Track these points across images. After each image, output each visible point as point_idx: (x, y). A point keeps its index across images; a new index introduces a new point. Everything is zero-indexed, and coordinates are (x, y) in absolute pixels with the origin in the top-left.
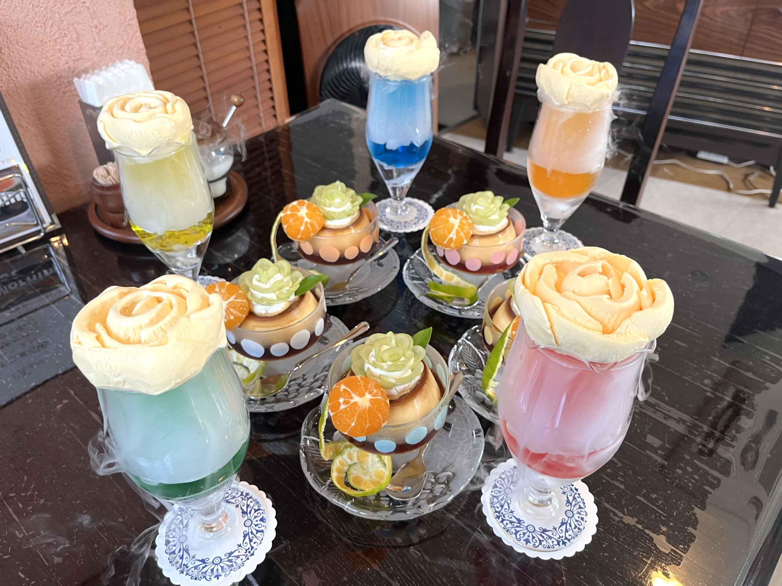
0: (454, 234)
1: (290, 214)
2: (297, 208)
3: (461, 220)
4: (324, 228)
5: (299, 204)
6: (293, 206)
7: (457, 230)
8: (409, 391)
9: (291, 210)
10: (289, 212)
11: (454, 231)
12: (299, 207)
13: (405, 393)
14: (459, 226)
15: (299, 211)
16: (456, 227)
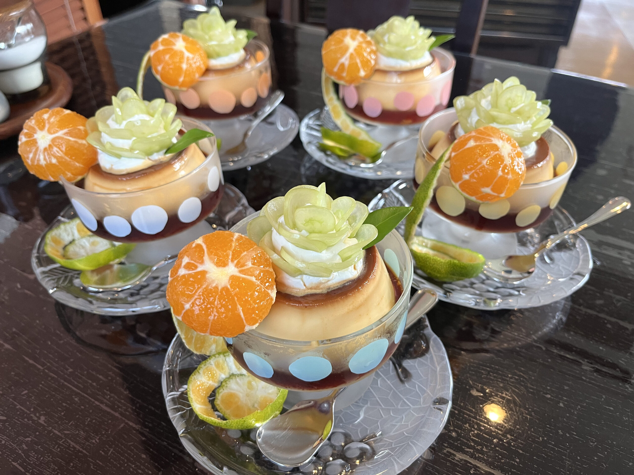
0: (346, 59)
1: (164, 50)
2: (171, 41)
3: (361, 43)
4: (208, 71)
5: (172, 36)
6: (164, 40)
7: (352, 54)
8: (325, 291)
9: (163, 45)
10: (161, 48)
11: (348, 55)
12: (172, 40)
13: (318, 291)
14: (355, 50)
15: (174, 44)
16: (351, 50)
